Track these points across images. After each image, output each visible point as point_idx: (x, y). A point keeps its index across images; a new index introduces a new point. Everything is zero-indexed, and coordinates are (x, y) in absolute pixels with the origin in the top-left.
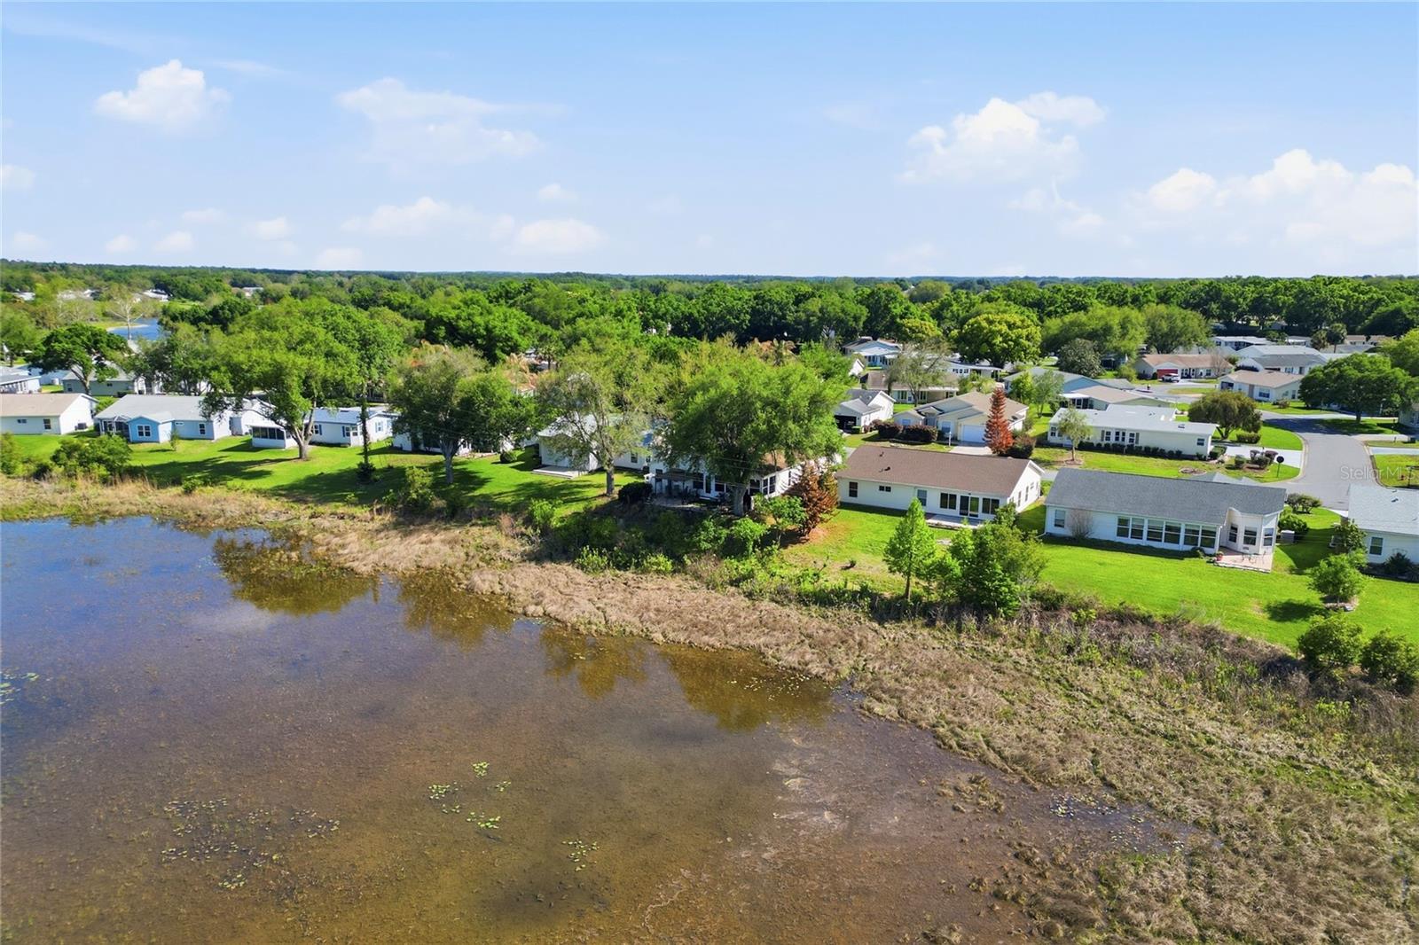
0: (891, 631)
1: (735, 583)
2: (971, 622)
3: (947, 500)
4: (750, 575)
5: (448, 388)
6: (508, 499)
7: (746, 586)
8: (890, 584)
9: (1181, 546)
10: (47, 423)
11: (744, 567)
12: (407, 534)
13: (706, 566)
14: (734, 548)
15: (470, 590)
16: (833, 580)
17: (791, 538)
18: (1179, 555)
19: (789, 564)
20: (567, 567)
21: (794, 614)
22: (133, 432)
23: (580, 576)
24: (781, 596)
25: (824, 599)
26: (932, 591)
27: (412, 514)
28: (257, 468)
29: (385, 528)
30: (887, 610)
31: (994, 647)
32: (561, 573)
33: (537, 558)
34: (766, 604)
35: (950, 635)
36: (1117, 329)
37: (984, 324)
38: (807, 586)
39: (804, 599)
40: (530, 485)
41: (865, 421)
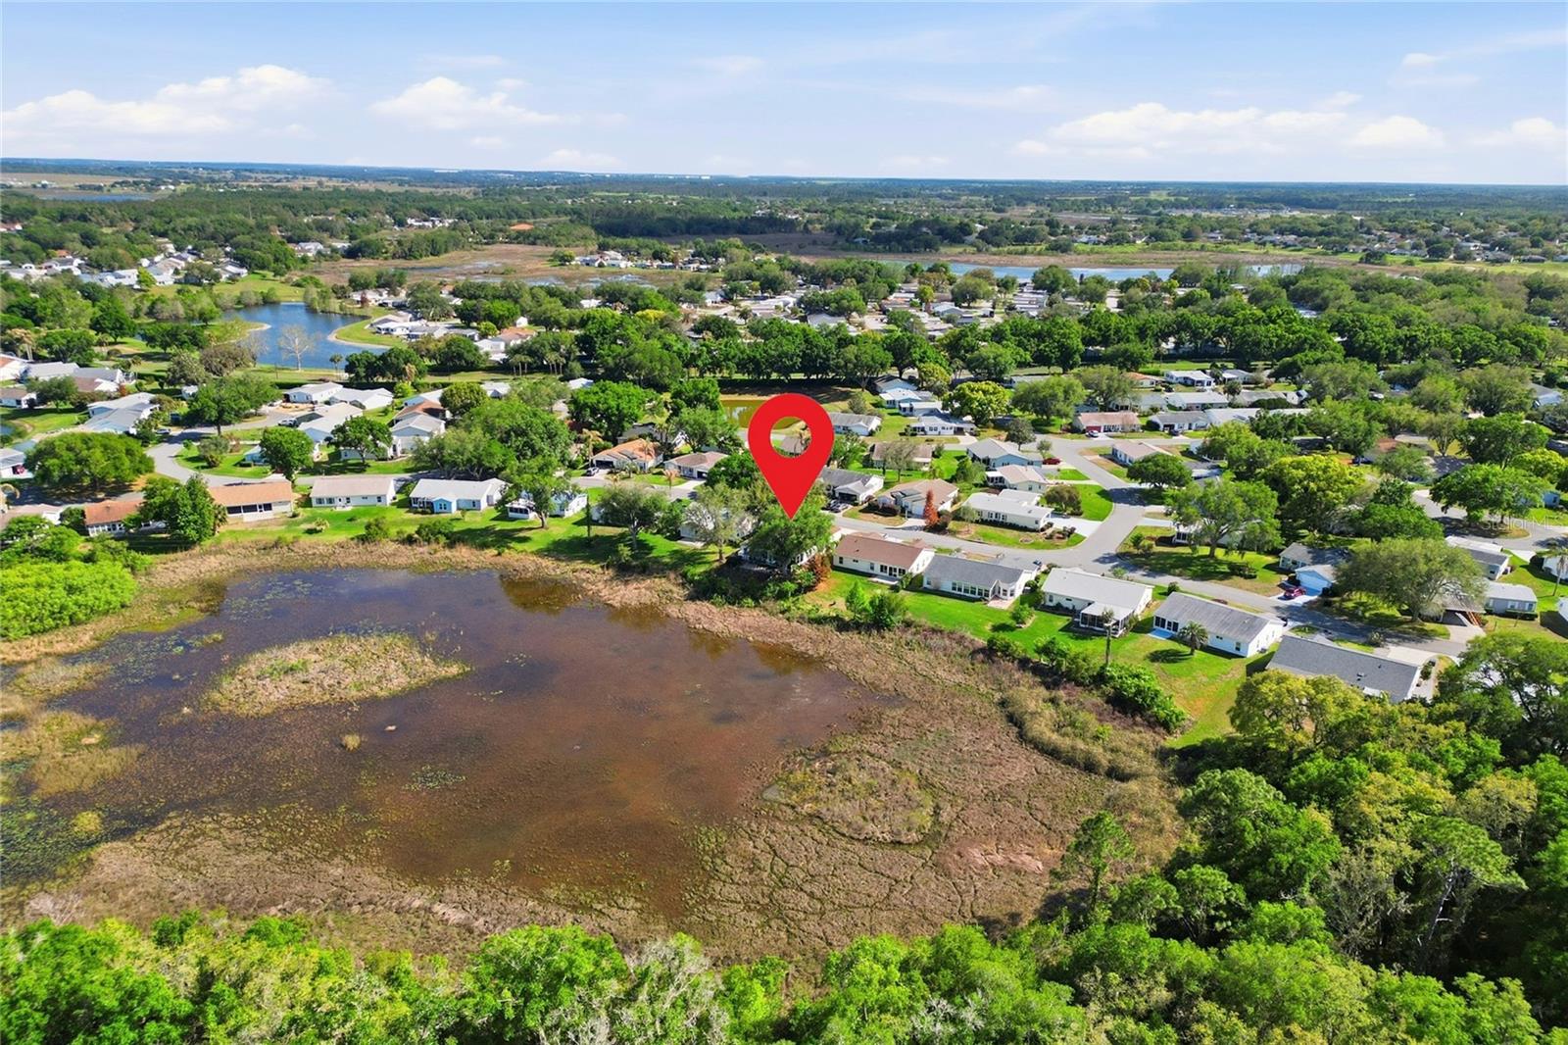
0: (844, 636)
1: (783, 612)
2: (875, 632)
3: (883, 568)
4: (788, 610)
5: (635, 502)
6: (667, 560)
7: (787, 615)
8: (848, 615)
9: (977, 596)
10: (379, 499)
11: (786, 605)
12: (626, 583)
13: (770, 604)
14: (782, 595)
15: (668, 616)
16: (825, 611)
17: (810, 588)
18: (973, 600)
19: (807, 603)
20: (706, 603)
21: (806, 629)
22: (436, 508)
23: (714, 609)
24: (801, 620)
25: (820, 621)
26: (862, 618)
27: (625, 571)
28: (521, 534)
29: (612, 579)
30: (842, 626)
31: (881, 643)
32: (705, 606)
33: (692, 598)
34: (795, 624)
35: (866, 638)
36: (1061, 395)
37: (968, 392)
38: (812, 616)
39: (811, 621)
40: (676, 552)
41: (862, 497)
